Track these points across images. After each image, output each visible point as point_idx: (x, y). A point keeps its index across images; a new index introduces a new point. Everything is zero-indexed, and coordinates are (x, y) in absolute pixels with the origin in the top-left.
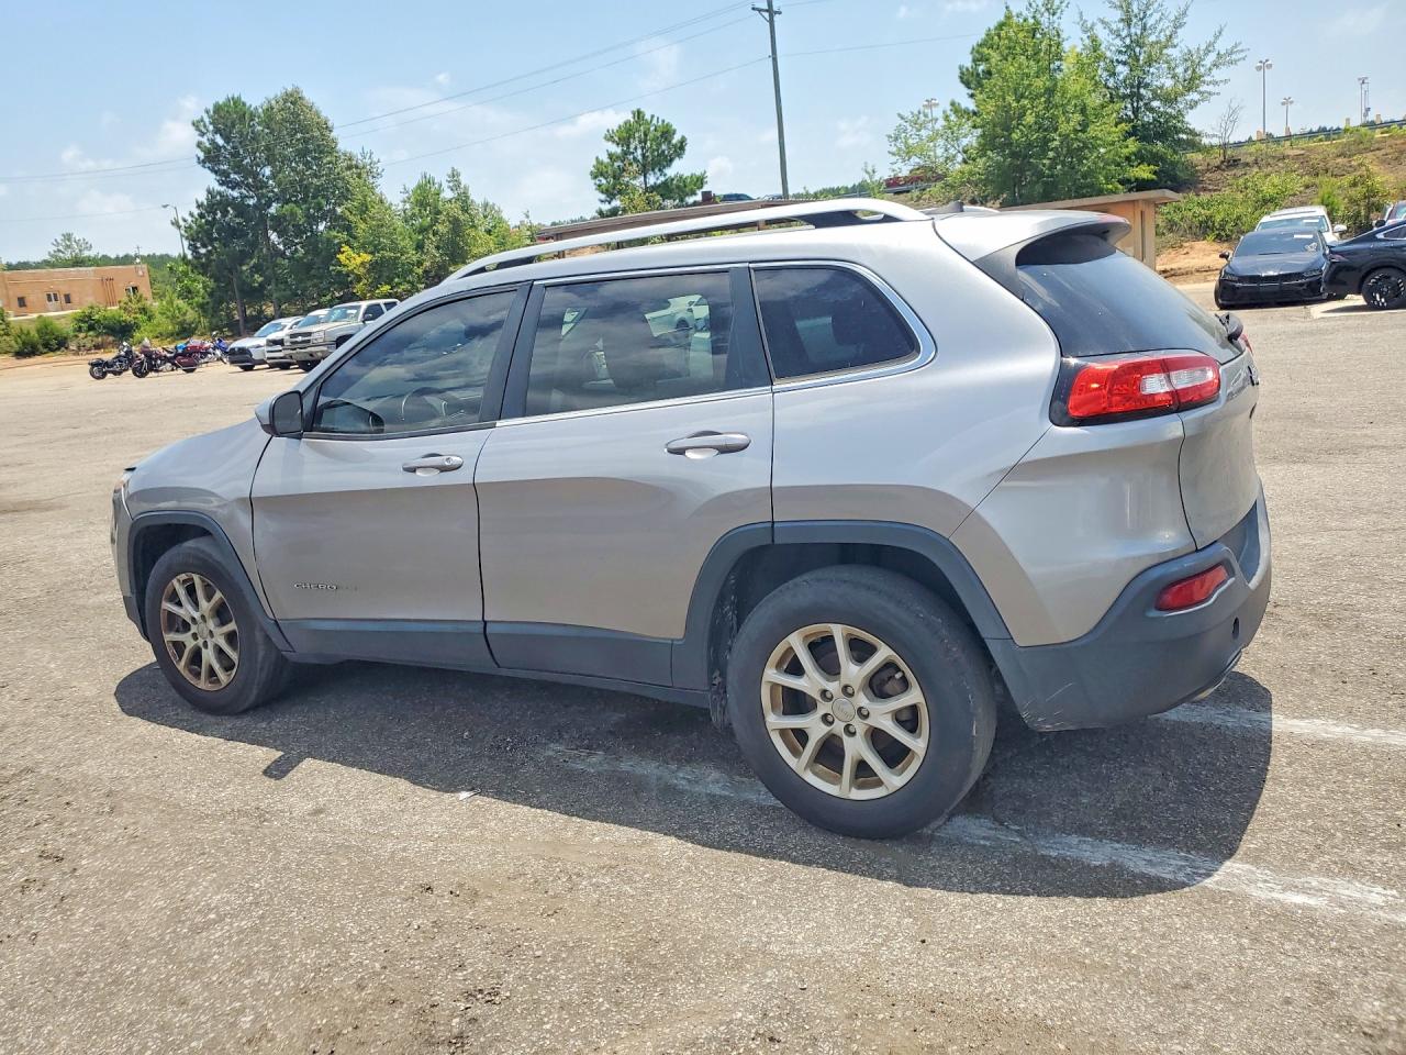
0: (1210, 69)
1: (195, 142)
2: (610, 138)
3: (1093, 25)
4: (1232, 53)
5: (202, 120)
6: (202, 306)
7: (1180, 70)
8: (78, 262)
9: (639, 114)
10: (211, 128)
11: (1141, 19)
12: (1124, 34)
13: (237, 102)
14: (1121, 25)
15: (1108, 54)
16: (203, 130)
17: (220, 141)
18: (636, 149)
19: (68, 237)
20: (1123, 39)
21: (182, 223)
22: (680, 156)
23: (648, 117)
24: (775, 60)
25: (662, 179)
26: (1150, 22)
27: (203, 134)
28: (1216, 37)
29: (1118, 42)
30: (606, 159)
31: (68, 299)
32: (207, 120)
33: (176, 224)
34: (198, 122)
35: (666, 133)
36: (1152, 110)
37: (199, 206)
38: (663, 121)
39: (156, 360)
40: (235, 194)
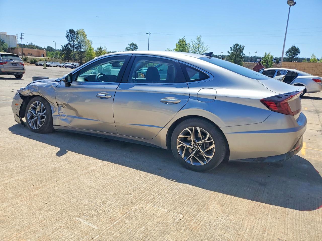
2: (129, 45)
7: (203, 49)
9: (133, 43)
10: (69, 32)
13: (72, 30)
17: (69, 34)
18: (132, 47)
19: (31, 43)
22: (138, 48)
24: (149, 40)
27: (67, 32)
30: (127, 47)
31: (32, 54)
35: (136, 45)
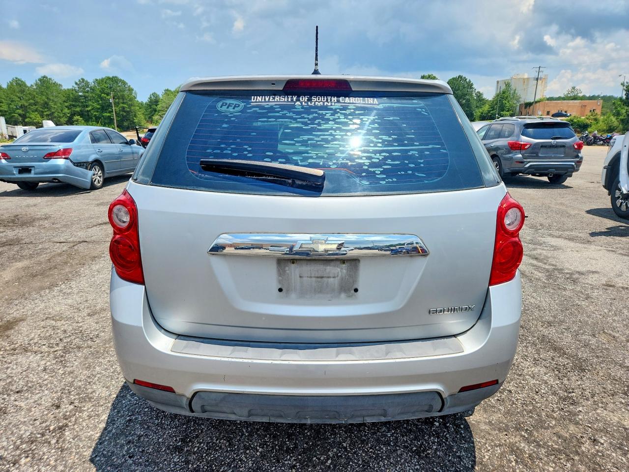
6: (622, 120)
8: (575, 98)
21: (626, 84)
33: (623, 84)
39: (597, 139)
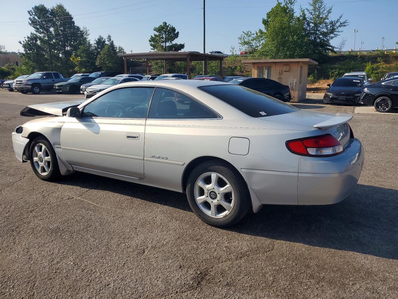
0: (338, 27)
1: (29, 18)
2: (155, 30)
3: (304, 10)
4: (345, 23)
5: (31, 11)
7: (329, 27)
9: (165, 23)
10: (34, 14)
11: (319, 10)
12: (313, 14)
13: (43, 6)
14: (313, 11)
15: (308, 19)
16: (31, 14)
17: (36, 18)
18: (163, 34)
20: (313, 15)
23: (168, 25)
24: (204, 10)
25: (171, 44)
26: (321, 11)
27: (31, 15)
28: (340, 17)
29: (311, 16)
32: (32, 11)
34: (30, 11)
35: (174, 30)
36: (319, 38)
37: (28, 38)
38: (172, 26)
40: (41, 35)
